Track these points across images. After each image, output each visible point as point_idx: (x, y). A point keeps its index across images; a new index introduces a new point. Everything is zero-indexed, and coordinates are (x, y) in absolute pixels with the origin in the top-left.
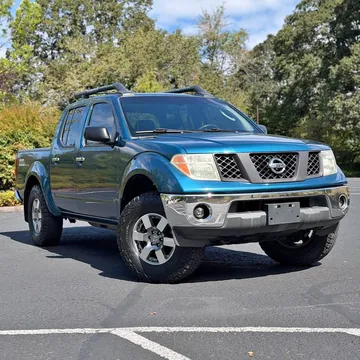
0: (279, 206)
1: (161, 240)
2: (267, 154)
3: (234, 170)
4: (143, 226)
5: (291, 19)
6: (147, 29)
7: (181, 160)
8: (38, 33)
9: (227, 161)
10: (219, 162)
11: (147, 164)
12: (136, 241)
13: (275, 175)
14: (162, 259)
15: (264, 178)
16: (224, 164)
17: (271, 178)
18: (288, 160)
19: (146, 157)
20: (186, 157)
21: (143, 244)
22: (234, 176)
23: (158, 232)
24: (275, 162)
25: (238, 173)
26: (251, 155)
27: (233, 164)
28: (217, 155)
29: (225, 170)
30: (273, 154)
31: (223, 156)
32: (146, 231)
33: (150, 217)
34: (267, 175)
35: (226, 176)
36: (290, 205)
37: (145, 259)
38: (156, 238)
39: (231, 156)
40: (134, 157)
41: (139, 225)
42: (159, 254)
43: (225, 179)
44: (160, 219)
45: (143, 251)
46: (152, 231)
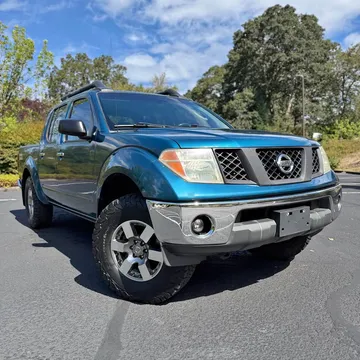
0: (291, 213)
1: (145, 252)
2: (273, 150)
3: (238, 169)
4: (123, 234)
5: (201, 81)
6: (124, 83)
7: (173, 156)
8: (63, 84)
9: (230, 157)
10: (220, 159)
11: (127, 161)
12: (115, 252)
13: (282, 174)
14: (146, 275)
15: (271, 179)
16: (226, 162)
17: (279, 178)
18: (294, 156)
19: (127, 153)
20: (179, 153)
21: (124, 255)
22: (239, 177)
23: (142, 243)
24: (283, 159)
25: (243, 173)
26: (257, 151)
27: (236, 162)
28: (218, 151)
29: (228, 170)
30: (279, 150)
31: (225, 152)
32: (127, 240)
33: (132, 224)
34: (275, 175)
35: (228, 177)
36: (301, 211)
37: (125, 274)
38: (139, 249)
39: (235, 152)
40: (113, 153)
41: (118, 233)
42: (143, 269)
43: (228, 181)
44: (144, 227)
45: (124, 263)
46: (134, 241)
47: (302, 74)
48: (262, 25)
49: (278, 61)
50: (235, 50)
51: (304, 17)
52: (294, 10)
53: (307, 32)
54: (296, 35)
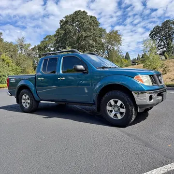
1: (119, 110)
3: (154, 81)
12: (108, 110)
20: (141, 76)
21: (111, 111)
23: (117, 106)
29: (152, 81)
32: (112, 106)
33: (114, 100)
37: (112, 117)
38: (116, 109)
39: (152, 76)
41: (109, 104)
42: (119, 115)
44: (118, 101)
45: (111, 114)
46: (115, 106)
47: (91, 42)
48: (73, 18)
49: (82, 35)
50: (61, 28)
51: (91, 17)
52: (87, 13)
53: (93, 24)
54: (89, 24)
